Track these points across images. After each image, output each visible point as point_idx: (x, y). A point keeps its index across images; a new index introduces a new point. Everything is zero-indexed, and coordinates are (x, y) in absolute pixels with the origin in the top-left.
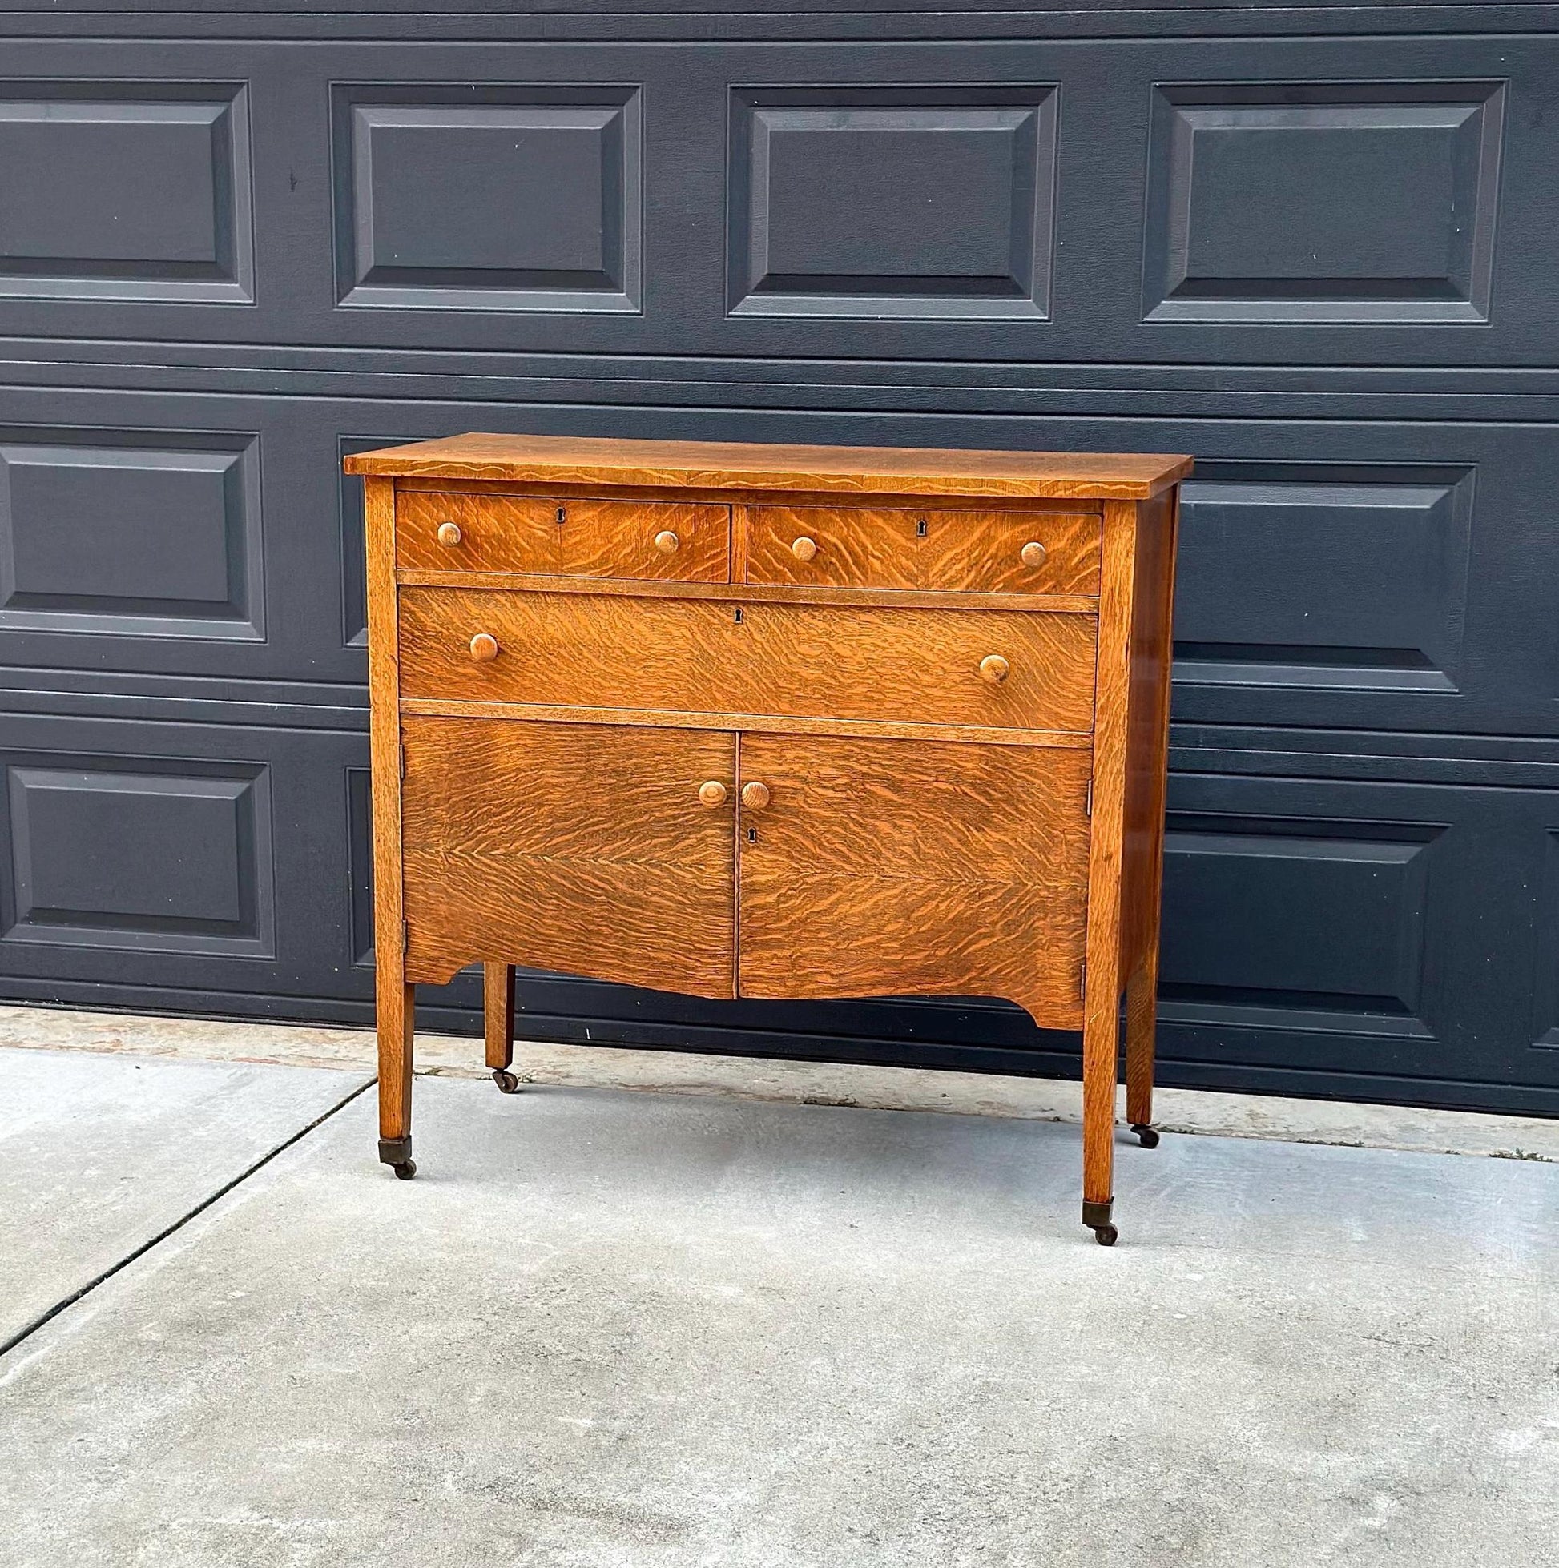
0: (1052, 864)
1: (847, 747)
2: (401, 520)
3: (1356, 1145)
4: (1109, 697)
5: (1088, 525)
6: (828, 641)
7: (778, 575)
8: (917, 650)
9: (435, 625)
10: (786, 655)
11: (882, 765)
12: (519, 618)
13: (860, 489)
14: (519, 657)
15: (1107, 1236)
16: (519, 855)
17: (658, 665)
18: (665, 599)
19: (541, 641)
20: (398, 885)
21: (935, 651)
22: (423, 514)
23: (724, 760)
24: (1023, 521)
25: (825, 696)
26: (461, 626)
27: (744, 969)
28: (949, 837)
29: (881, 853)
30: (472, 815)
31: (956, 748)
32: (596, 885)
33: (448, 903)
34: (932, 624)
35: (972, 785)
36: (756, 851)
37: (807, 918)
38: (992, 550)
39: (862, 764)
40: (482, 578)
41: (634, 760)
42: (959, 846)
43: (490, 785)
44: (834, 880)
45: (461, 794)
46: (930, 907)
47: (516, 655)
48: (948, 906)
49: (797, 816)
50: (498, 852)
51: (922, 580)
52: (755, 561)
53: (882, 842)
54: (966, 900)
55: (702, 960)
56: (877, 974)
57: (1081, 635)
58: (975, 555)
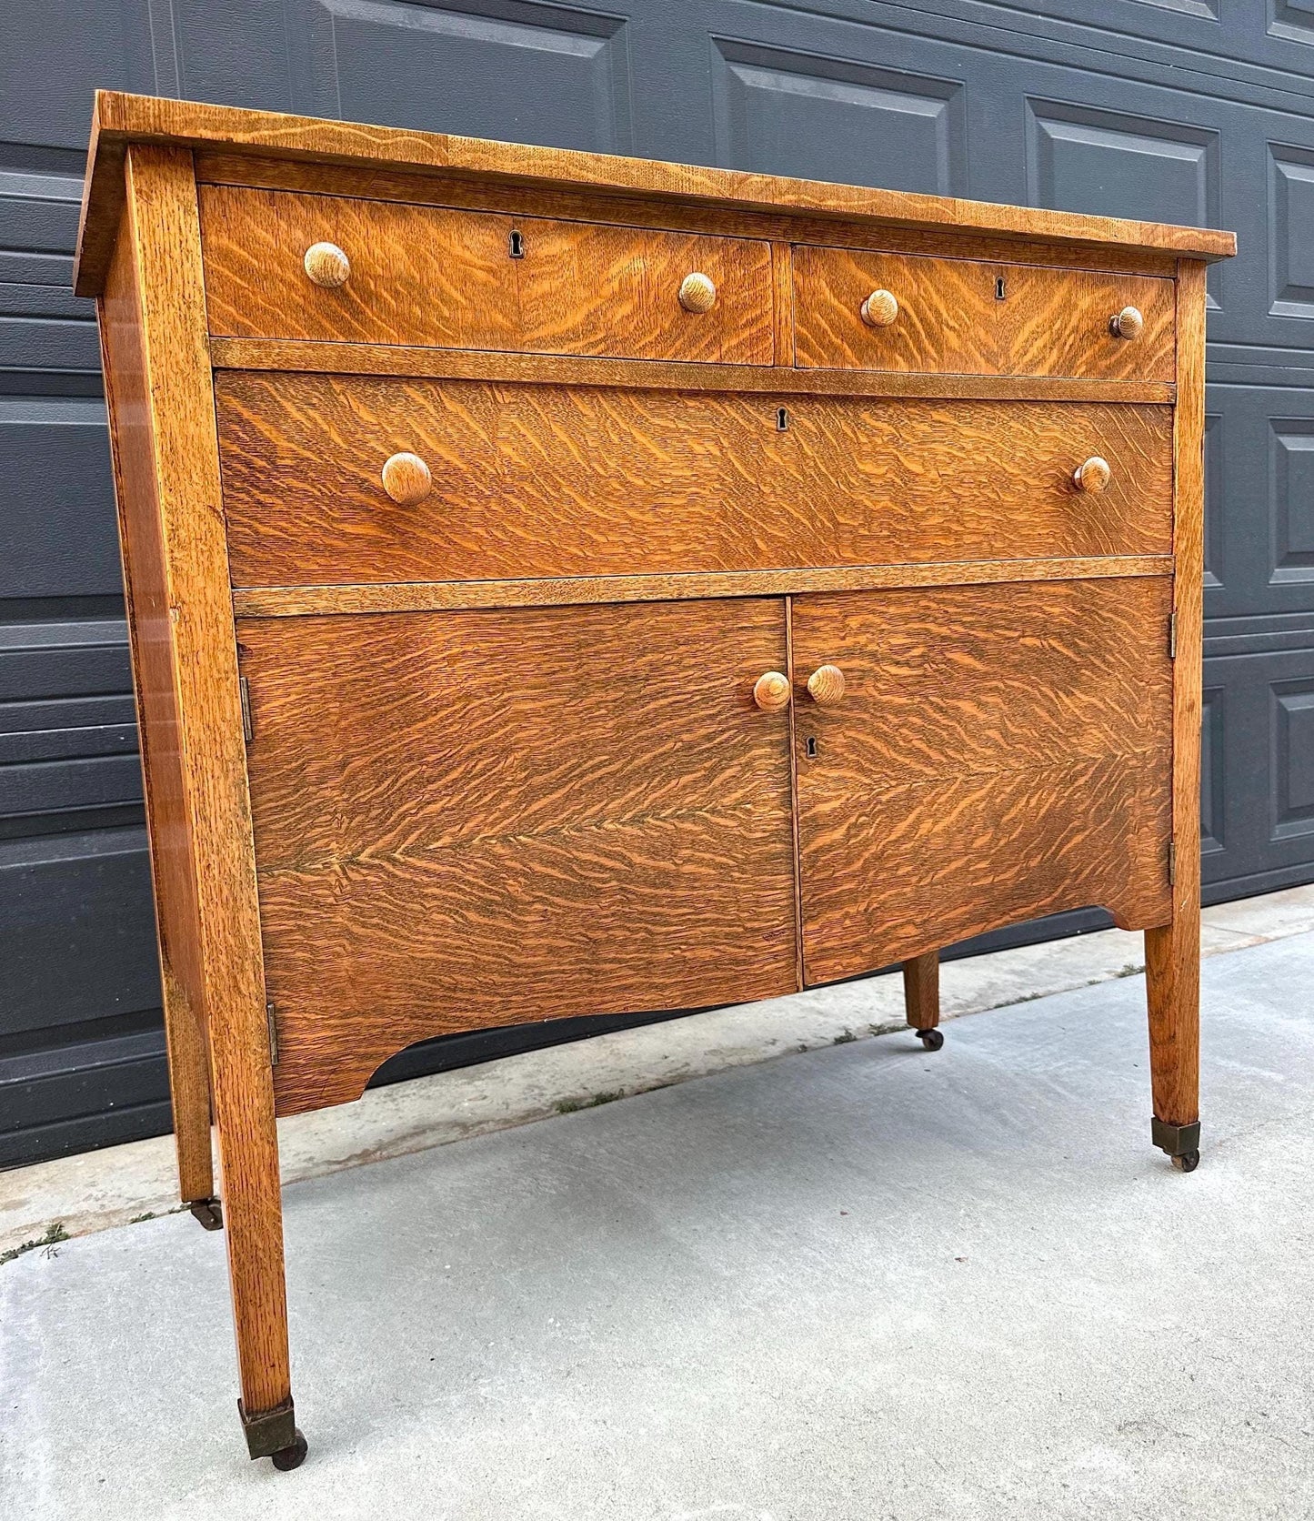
0: (1139, 725)
1: (923, 603)
2: (212, 239)
4: (1188, 508)
5: (1164, 289)
6: (895, 452)
7: (835, 351)
9: (292, 445)
10: (846, 477)
11: (963, 623)
12: (450, 430)
13: (953, 219)
14: (455, 500)
16: (475, 842)
17: (675, 502)
18: (680, 393)
19: (491, 470)
20: (254, 942)
21: (1015, 459)
23: (772, 641)
24: (1102, 283)
25: (894, 533)
26: (345, 446)
27: (810, 943)
28: (1037, 710)
29: (965, 745)
30: (388, 789)
31: (1043, 589)
32: (602, 866)
33: (351, 954)
34: (1010, 422)
35: (1059, 636)
36: (818, 770)
37: (883, 852)
38: (1074, 322)
39: (941, 625)
40: (380, 354)
41: (650, 657)
42: (1048, 720)
43: (419, 731)
44: (914, 791)
45: (365, 754)
46: (1020, 806)
47: (448, 497)
48: (1039, 800)
49: (866, 711)
50: (439, 844)
51: (1001, 361)
52: (805, 331)
53: (965, 729)
54: (1057, 789)
55: (756, 945)
56: (965, 909)
57: (1158, 432)
58: (1056, 328)
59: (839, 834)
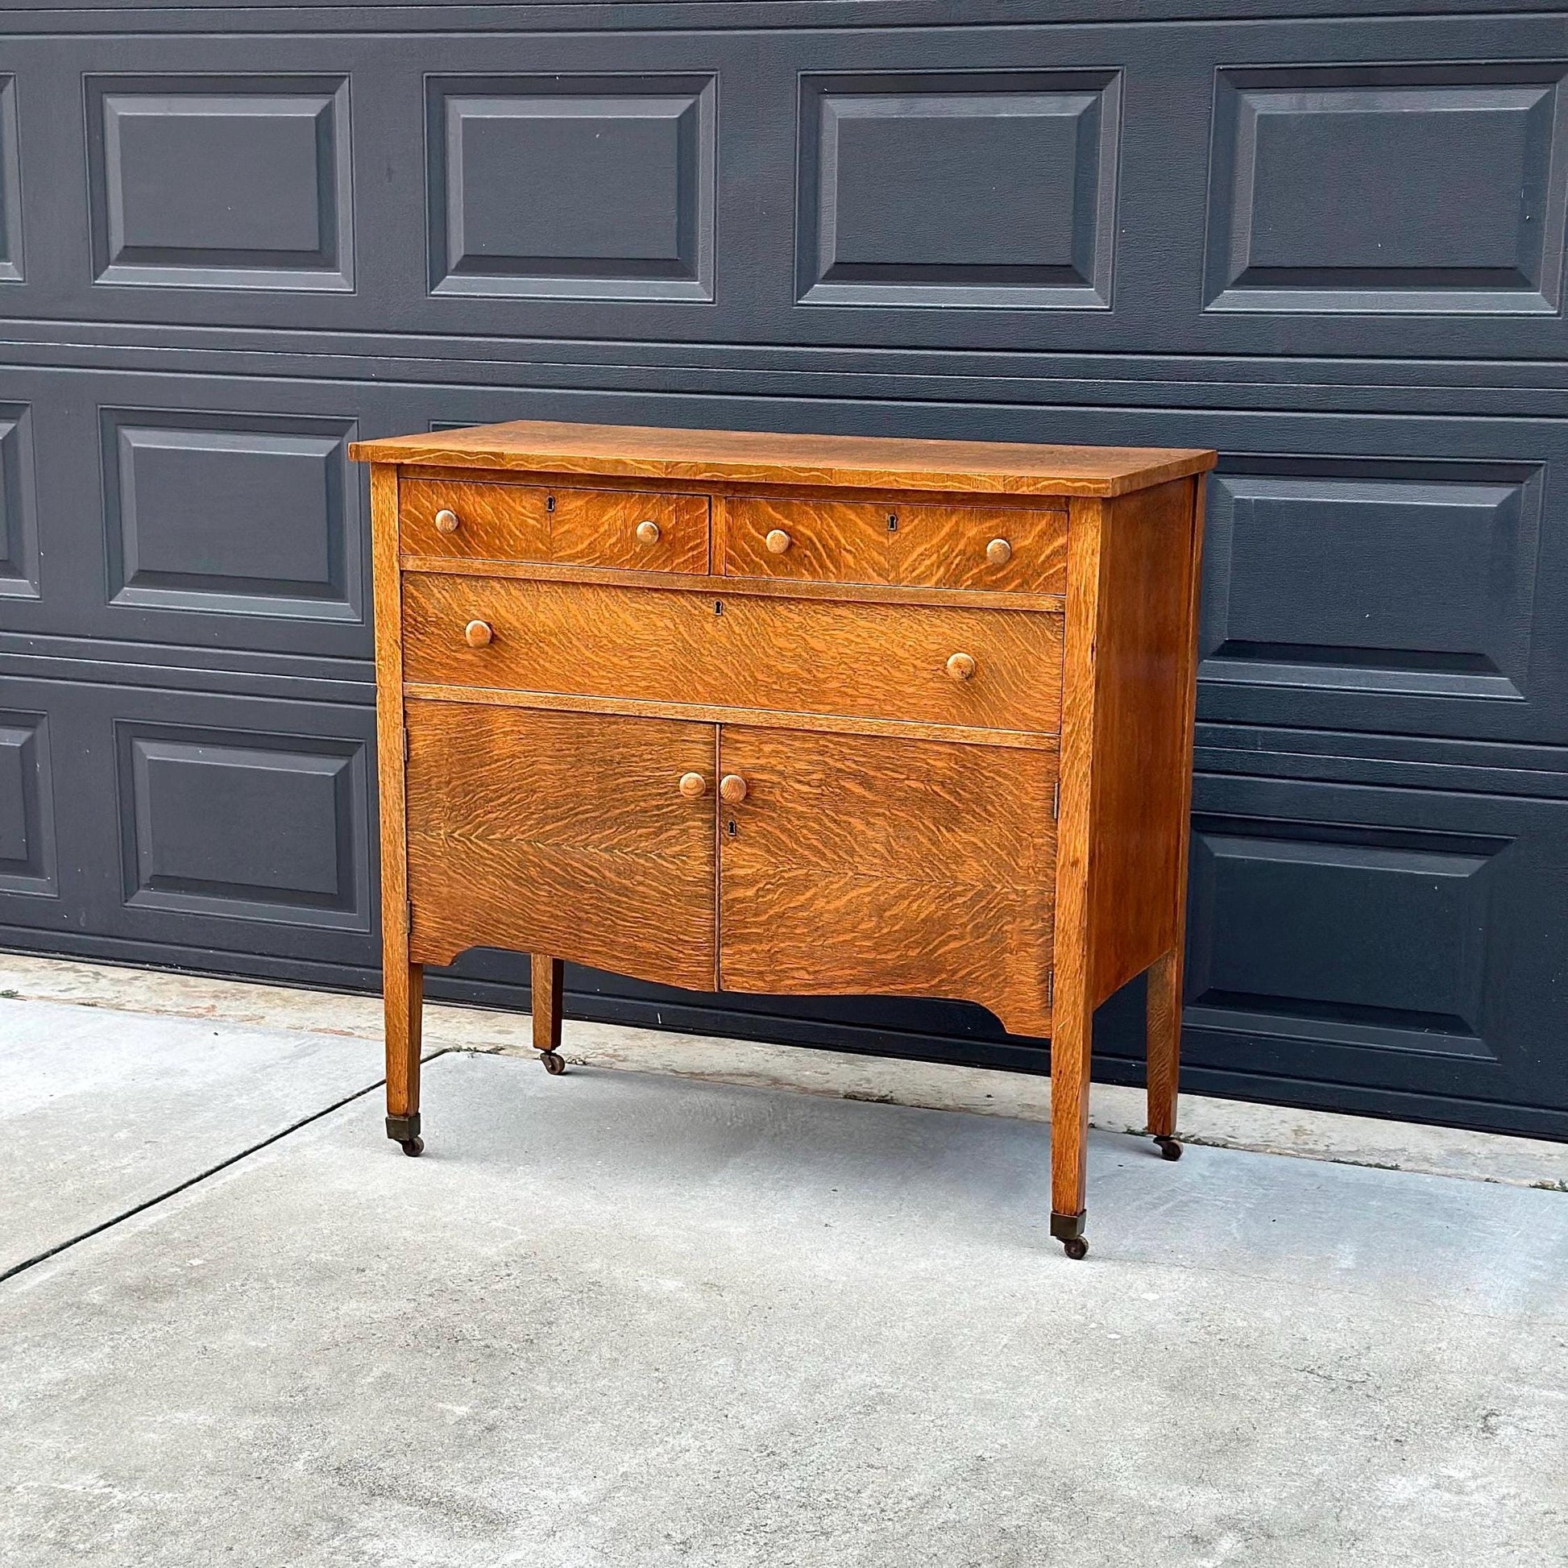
0: (1020, 868)
2: (403, 505)
3: (1392, 1168)
4: (1075, 698)
5: (1054, 522)
6: (803, 635)
7: (754, 568)
9: (435, 611)
10: (763, 647)
12: (513, 606)
13: (830, 482)
14: (513, 644)
15: (1077, 1250)
16: (513, 840)
17: (643, 655)
18: (649, 589)
19: (533, 629)
20: (403, 866)
21: (907, 647)
22: (423, 500)
23: (705, 751)
24: (992, 517)
25: (800, 690)
26: (460, 612)
27: (725, 962)
28: (920, 836)
29: (855, 851)
30: (470, 800)
31: (927, 746)
32: (586, 873)
33: (449, 886)
34: (904, 620)
35: (942, 784)
36: (735, 844)
38: (961, 546)
39: (836, 760)
40: (477, 564)
41: (621, 750)
43: (487, 771)
44: (811, 875)
45: (459, 778)
46: (902, 907)
47: (510, 643)
48: (919, 906)
49: (774, 811)
50: (494, 837)
51: (892, 575)
52: (733, 553)
53: (855, 840)
54: (937, 901)
55: (686, 952)
56: (851, 972)
57: (1048, 634)
58: (944, 550)
59: (751, 892)
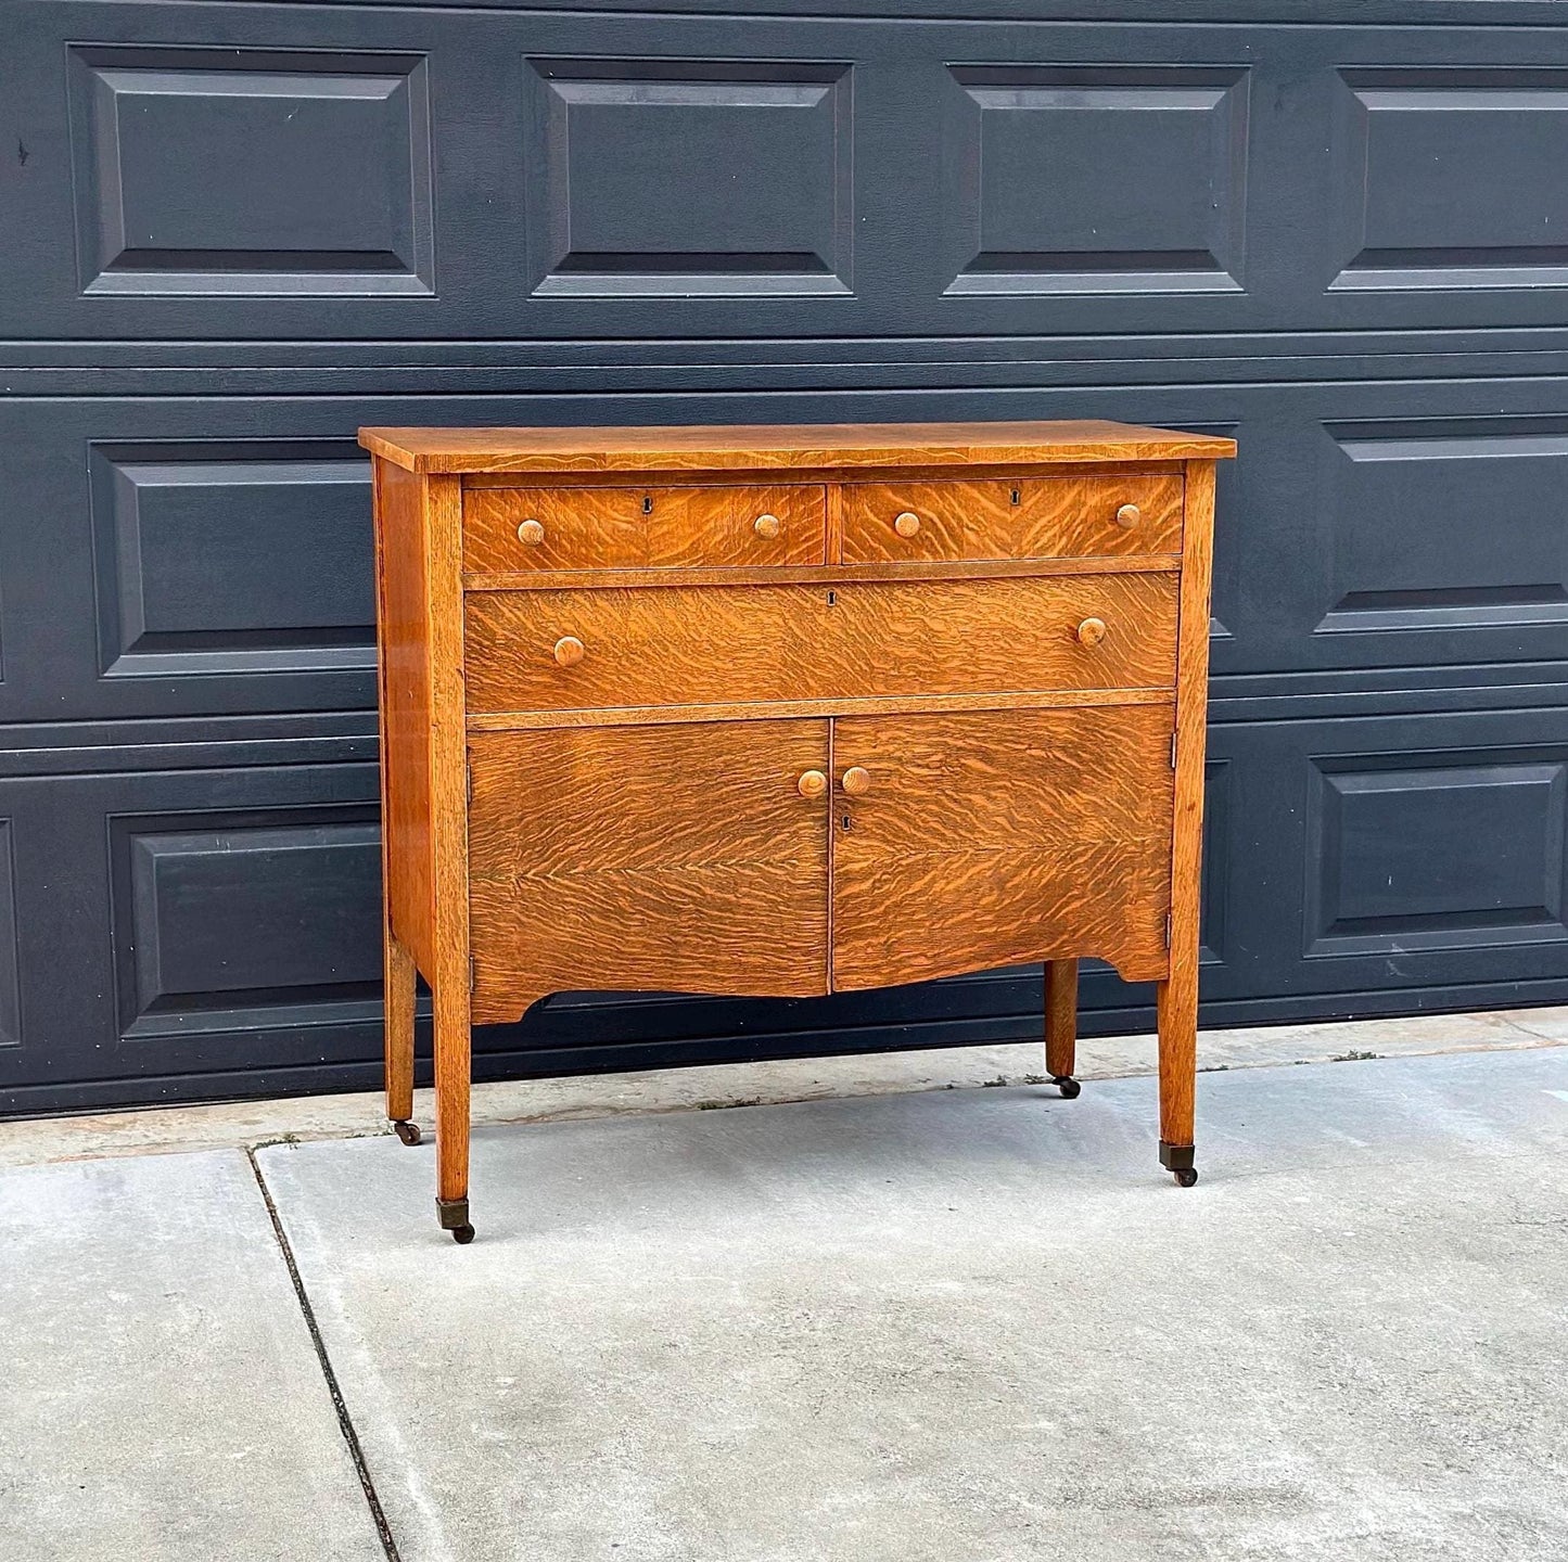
0: (1139, 819)
1: (942, 723)
2: (469, 520)
4: (1191, 651)
5: (1172, 485)
6: (922, 617)
7: (873, 552)
8: (1009, 619)
9: (505, 632)
10: (880, 635)
12: (599, 618)
13: (966, 461)
14: (599, 659)
16: (599, 871)
17: (749, 656)
18: (755, 586)
19: (624, 640)
20: (465, 919)
21: (1028, 619)
22: (495, 513)
23: (818, 748)
24: (1110, 486)
25: (919, 673)
26: (535, 631)
27: (838, 962)
28: (1041, 804)
29: (976, 827)
30: (547, 834)
31: (1049, 713)
32: (683, 894)
33: (520, 933)
34: (1024, 592)
35: (1063, 749)
36: (850, 839)
37: (901, 902)
38: (1082, 516)
39: (958, 739)
40: (559, 577)
41: (725, 757)
42: (1051, 811)
43: (567, 800)
44: (929, 859)
45: (534, 812)
46: (1023, 876)
47: (594, 658)
48: (1040, 872)
49: (891, 799)
50: (576, 871)
51: (1015, 549)
52: (851, 541)
53: (976, 816)
54: (1058, 864)
55: (795, 958)
56: (970, 949)
57: (1164, 592)
58: (1066, 521)
59: (866, 885)
